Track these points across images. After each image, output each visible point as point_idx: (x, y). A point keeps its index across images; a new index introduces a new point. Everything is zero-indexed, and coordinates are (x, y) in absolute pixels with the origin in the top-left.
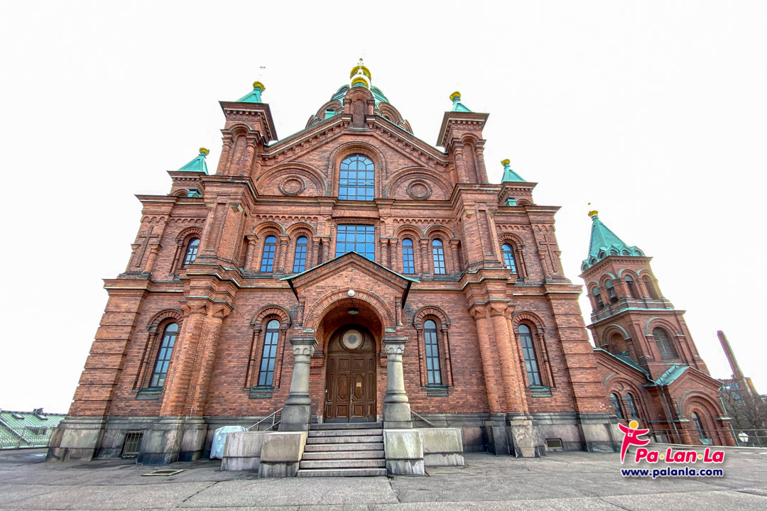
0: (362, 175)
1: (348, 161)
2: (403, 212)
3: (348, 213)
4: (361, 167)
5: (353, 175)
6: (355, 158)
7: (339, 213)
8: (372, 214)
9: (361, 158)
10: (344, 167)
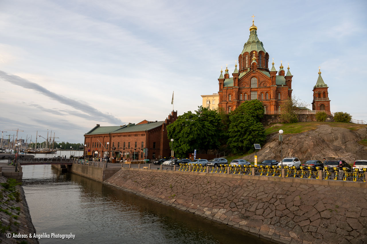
0: (255, 82)
1: (252, 79)
2: (262, 89)
3: (253, 90)
4: (255, 80)
5: (253, 82)
6: (253, 78)
7: (251, 90)
8: (257, 90)
9: (255, 78)
10: (252, 80)
